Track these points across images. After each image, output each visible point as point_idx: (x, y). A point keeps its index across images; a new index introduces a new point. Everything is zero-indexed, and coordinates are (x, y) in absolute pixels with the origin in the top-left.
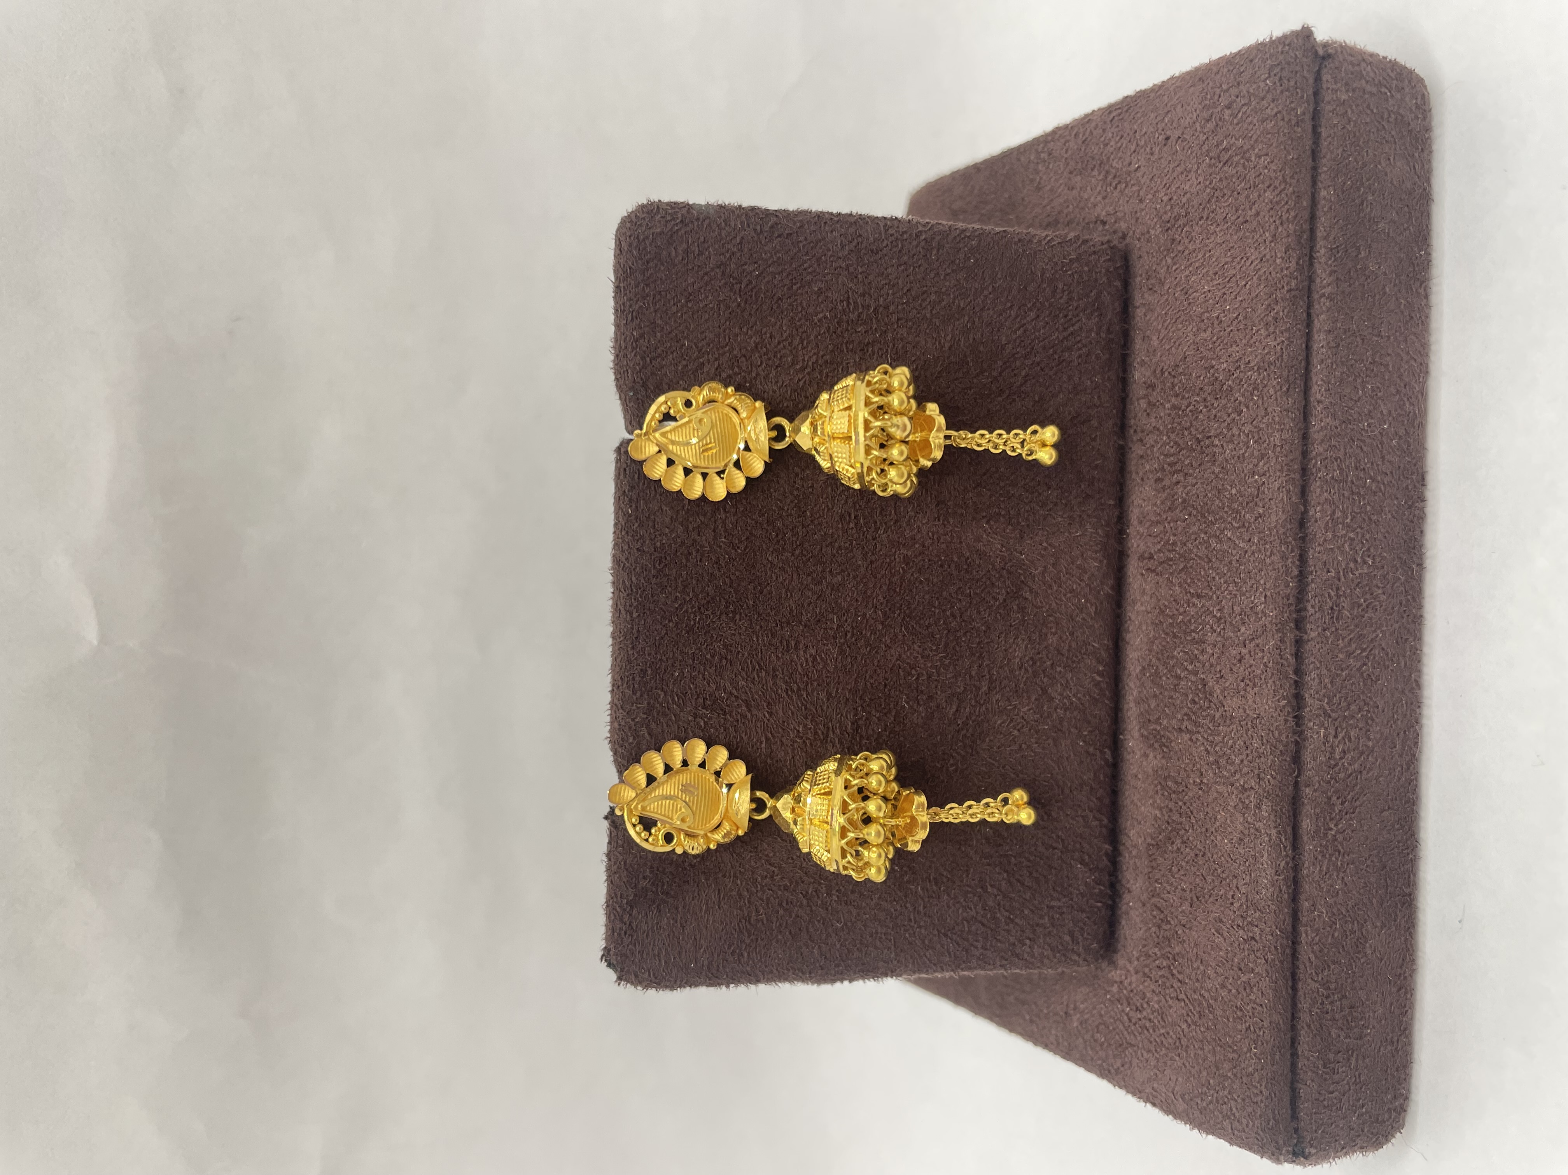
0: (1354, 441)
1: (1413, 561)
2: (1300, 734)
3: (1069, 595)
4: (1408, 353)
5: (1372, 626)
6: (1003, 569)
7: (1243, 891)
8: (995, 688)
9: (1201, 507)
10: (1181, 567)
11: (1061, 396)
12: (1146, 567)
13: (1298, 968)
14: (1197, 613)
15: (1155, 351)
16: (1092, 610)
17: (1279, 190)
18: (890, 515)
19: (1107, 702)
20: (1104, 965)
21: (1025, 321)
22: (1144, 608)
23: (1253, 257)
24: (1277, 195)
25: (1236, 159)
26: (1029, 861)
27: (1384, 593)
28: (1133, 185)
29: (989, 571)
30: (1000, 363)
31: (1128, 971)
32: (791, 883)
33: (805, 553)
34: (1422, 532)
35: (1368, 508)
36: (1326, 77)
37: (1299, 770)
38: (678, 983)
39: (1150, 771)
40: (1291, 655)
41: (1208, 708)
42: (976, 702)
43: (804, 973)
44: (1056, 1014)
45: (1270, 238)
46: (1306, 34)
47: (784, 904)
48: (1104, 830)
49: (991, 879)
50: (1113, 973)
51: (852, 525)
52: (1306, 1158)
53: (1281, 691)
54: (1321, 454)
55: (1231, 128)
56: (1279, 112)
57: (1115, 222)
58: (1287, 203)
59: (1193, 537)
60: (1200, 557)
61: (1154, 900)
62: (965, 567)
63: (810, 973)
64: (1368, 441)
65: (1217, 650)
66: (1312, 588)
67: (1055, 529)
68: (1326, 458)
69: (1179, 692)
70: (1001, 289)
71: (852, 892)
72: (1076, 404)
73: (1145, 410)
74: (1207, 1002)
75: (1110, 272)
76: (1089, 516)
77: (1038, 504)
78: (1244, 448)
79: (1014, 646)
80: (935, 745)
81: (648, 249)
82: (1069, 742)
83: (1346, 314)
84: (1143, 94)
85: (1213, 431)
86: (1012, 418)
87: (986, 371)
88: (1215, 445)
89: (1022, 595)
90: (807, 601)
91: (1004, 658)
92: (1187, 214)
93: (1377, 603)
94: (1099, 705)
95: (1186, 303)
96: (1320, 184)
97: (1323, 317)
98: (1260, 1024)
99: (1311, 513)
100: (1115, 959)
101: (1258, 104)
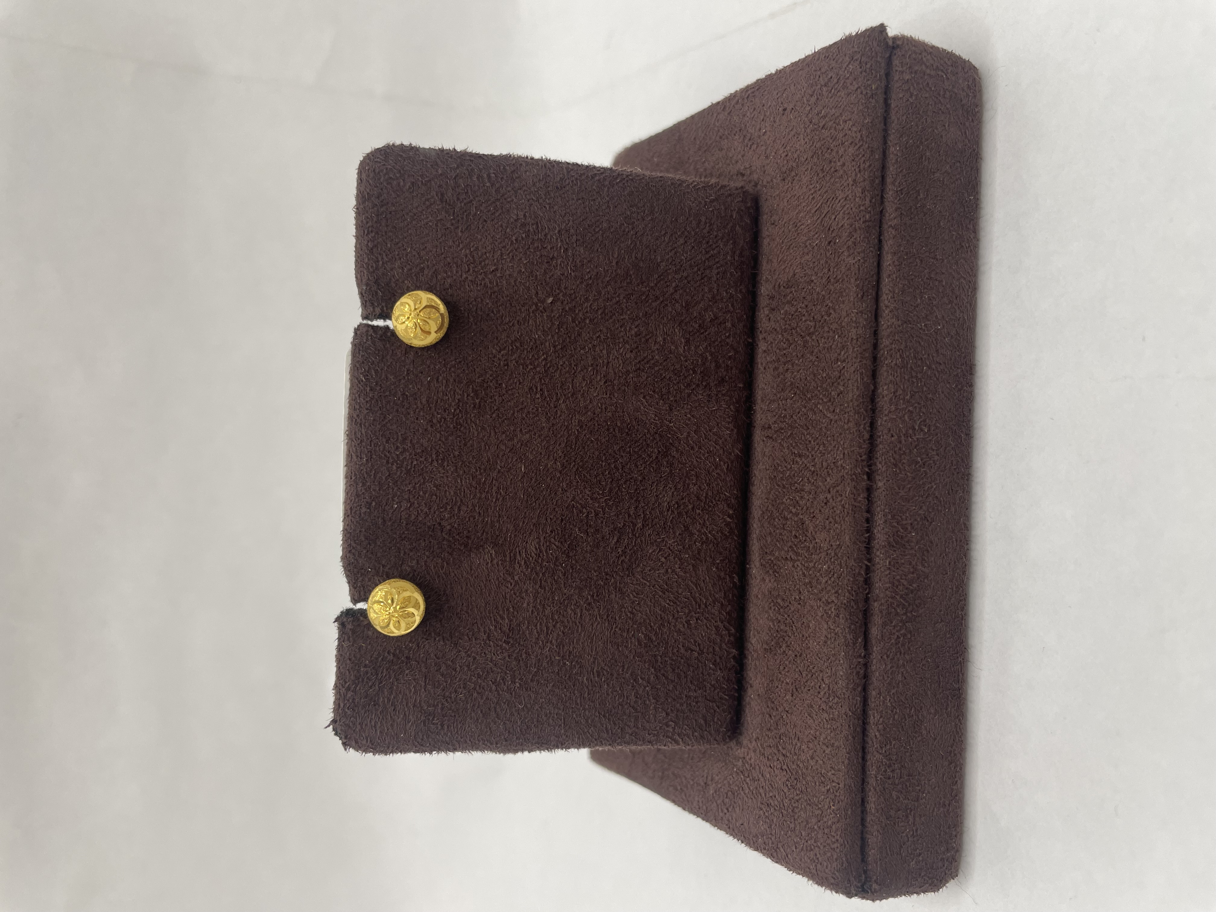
0: (913, 337)
1: (962, 432)
2: (870, 560)
3: (706, 455)
4: (959, 274)
5: (927, 479)
6: (656, 433)
7: (827, 682)
8: (648, 525)
9: (803, 388)
10: (789, 434)
11: (703, 303)
12: (766, 435)
13: (867, 743)
14: (799, 469)
15: (775, 270)
16: (725, 468)
17: (858, 145)
18: (569, 389)
19: (736, 538)
20: (733, 744)
21: (676, 245)
22: (764, 467)
23: (840, 197)
24: (857, 150)
25: (830, 124)
26: (672, 660)
27: (938, 455)
28: (762, 145)
29: (645, 435)
30: (656, 276)
31: (749, 749)
32: (483, 673)
33: (501, 415)
34: (970, 410)
35: (925, 389)
36: (896, 62)
37: (870, 588)
38: (390, 748)
39: (767, 593)
40: (863, 499)
41: (805, 541)
42: (633, 535)
43: (492, 744)
44: (698, 784)
45: (852, 183)
46: (881, 29)
47: (478, 688)
48: (732, 639)
49: (642, 673)
50: (739, 751)
51: (538, 396)
52: (872, 894)
53: (854, 526)
54: (887, 346)
55: (827, 101)
56: (859, 87)
57: (750, 174)
58: (864, 156)
59: (797, 410)
60: (801, 426)
61: (768, 693)
62: (627, 431)
63: (497, 744)
64: (924, 337)
65: (811, 496)
66: (881, 449)
67: (697, 404)
68: (891, 349)
69: (787, 530)
70: (657, 220)
71: (532, 681)
72: (715, 309)
73: (768, 316)
74: (802, 770)
75: (742, 210)
76: (723, 395)
77: (684, 385)
78: (832, 341)
79: (664, 493)
80: (599, 568)
81: (382, 180)
82: (704, 568)
83: (908, 240)
84: (769, 77)
85: (812, 330)
86: (665, 319)
87: (645, 282)
88: (813, 340)
89: (670, 454)
90: (501, 453)
91: (656, 502)
92: (798, 166)
93: (932, 462)
94: (730, 540)
95: (796, 234)
96: (889, 142)
97: (890, 242)
98: (837, 788)
99: (879, 391)
100: (740, 740)
101: (845, 82)
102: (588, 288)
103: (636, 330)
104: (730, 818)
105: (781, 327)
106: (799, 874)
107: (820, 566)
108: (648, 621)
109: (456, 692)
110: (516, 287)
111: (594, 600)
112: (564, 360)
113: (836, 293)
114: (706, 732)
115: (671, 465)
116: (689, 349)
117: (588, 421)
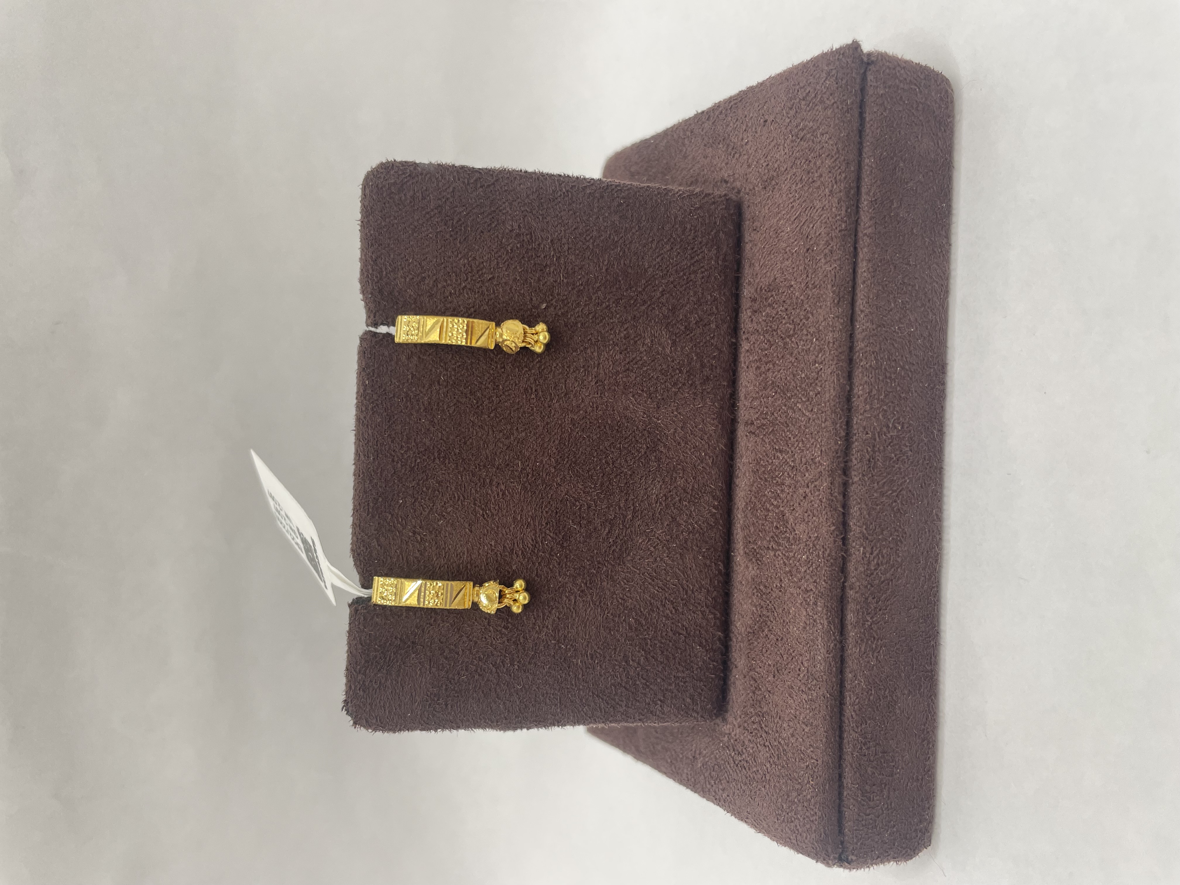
0: (887, 340)
1: (935, 428)
2: (846, 551)
3: (693, 450)
4: (931, 278)
5: (901, 474)
6: (645, 430)
7: (806, 665)
8: (637, 516)
9: (783, 387)
10: (770, 430)
11: (688, 306)
12: (749, 431)
13: (844, 722)
14: (780, 463)
15: (757, 274)
16: (710, 462)
17: (835, 158)
18: (562, 389)
19: (721, 528)
20: (718, 721)
21: (662, 252)
22: (747, 460)
23: (818, 207)
24: (833, 162)
25: (808, 136)
26: (661, 643)
27: (911, 450)
28: (744, 155)
29: (634, 431)
30: (643, 281)
31: (735, 725)
32: (484, 656)
33: (498, 415)
34: (942, 407)
35: (898, 388)
36: (870, 77)
37: (845, 577)
38: (398, 726)
39: (750, 580)
40: (839, 493)
41: (786, 532)
42: (623, 526)
43: (493, 722)
44: (687, 758)
45: (828, 193)
46: (855, 46)
47: (479, 671)
48: (718, 622)
49: (632, 655)
50: (725, 727)
51: (533, 396)
52: (849, 863)
53: (831, 520)
54: (862, 349)
55: (805, 114)
56: (835, 102)
57: (734, 181)
58: (839, 168)
59: (778, 409)
60: (782, 423)
61: (752, 673)
62: (617, 428)
64: (898, 340)
65: (791, 490)
66: (856, 446)
67: (683, 402)
68: (866, 352)
69: (768, 521)
70: (644, 228)
71: (530, 663)
72: (700, 312)
73: (750, 317)
74: (783, 747)
75: (726, 217)
76: (708, 393)
77: (670, 383)
78: (810, 344)
79: (652, 486)
80: (592, 557)
81: (384, 195)
82: (691, 556)
83: (882, 248)
84: (751, 90)
85: (791, 332)
86: (653, 321)
87: (633, 287)
88: (792, 342)
89: (658, 450)
90: (499, 451)
91: (645, 494)
92: (778, 176)
93: (905, 457)
94: (715, 530)
95: (776, 240)
96: (864, 154)
97: (865, 250)
98: (816, 764)
99: (855, 391)
100: (726, 717)
101: (822, 97)
102: (580, 293)
103: (625, 332)
104: (717, 790)
105: (763, 329)
107: (799, 556)
108: (638, 607)
109: (459, 674)
110: (511, 294)
111: (587, 587)
112: (558, 362)
113: (814, 298)
114: (693, 710)
115: (659, 460)
116: (676, 350)
117: (580, 420)
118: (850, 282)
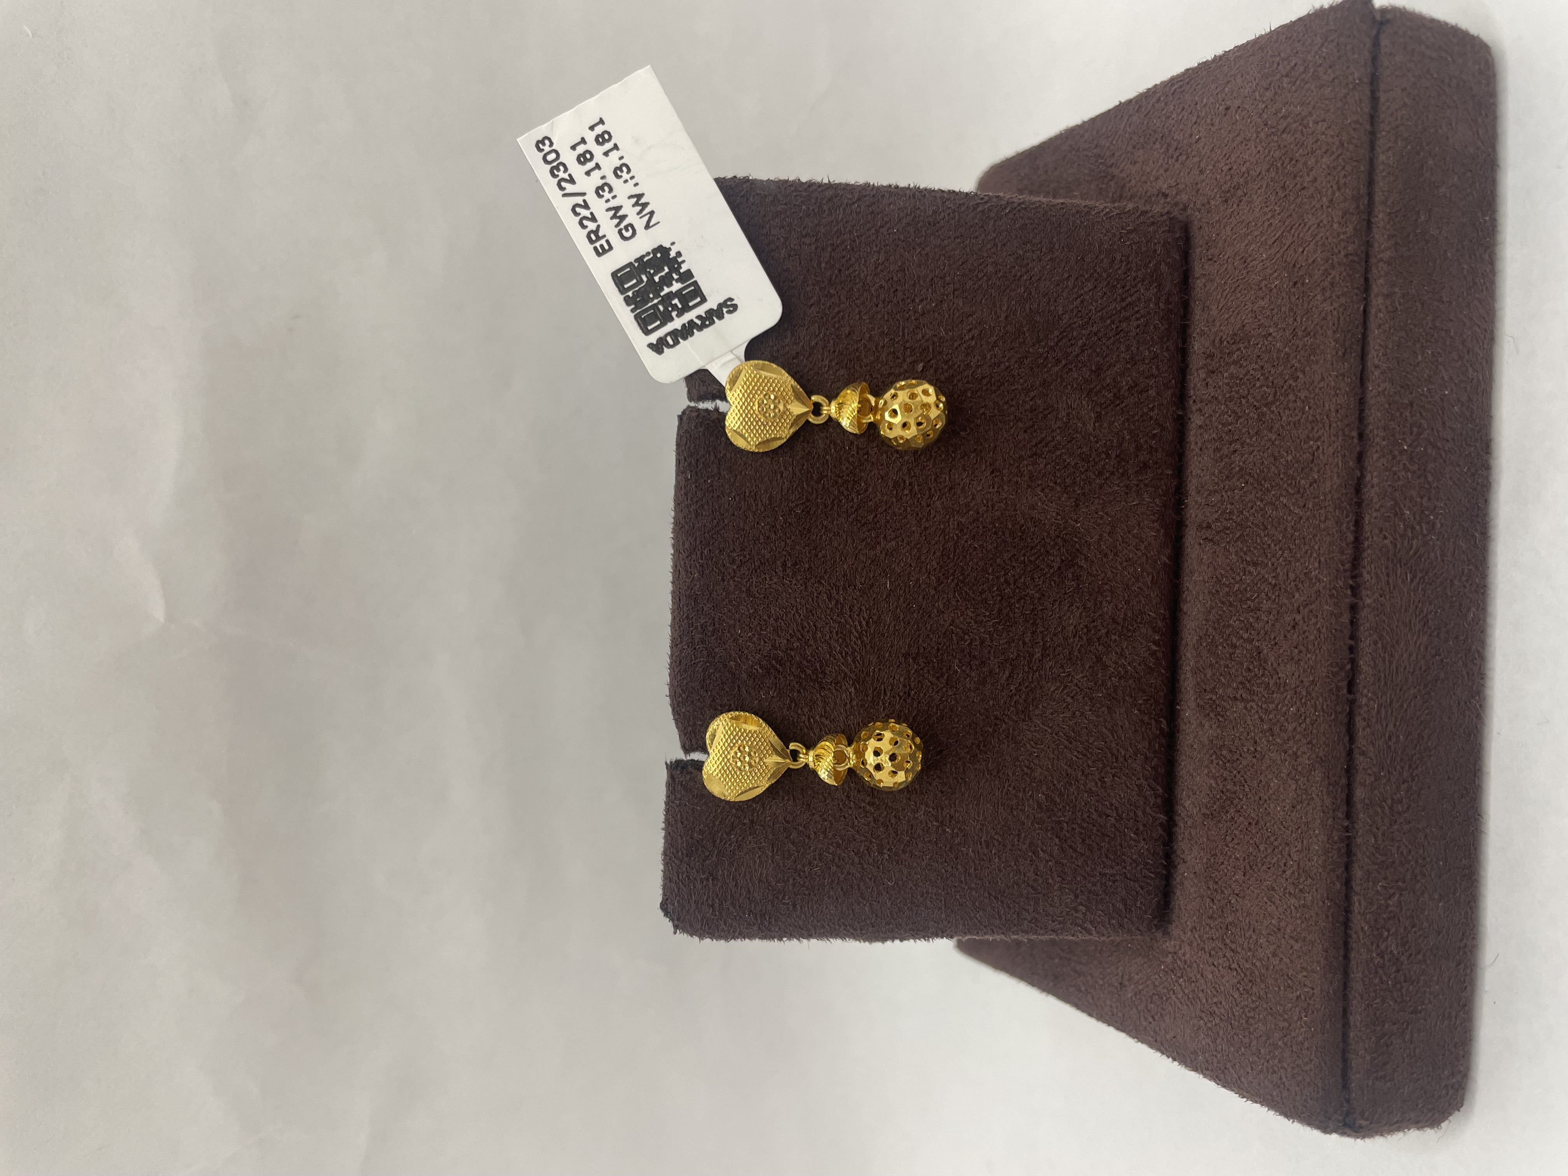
0: (1412, 406)
1: (1476, 530)
2: (1353, 702)
3: (1125, 564)
4: (1471, 319)
6: (1058, 537)
7: (1296, 858)
8: (1049, 655)
9: (1258, 475)
10: (1237, 536)
11: (1118, 366)
12: (1204, 537)
13: (1350, 937)
14: (1253, 581)
15: (1213, 321)
16: (1149, 580)
17: (1336, 155)
19: (1163, 671)
20: (1159, 935)
21: (1082, 292)
22: (1201, 578)
23: (1310, 223)
24: (1335, 160)
25: (1294, 126)
26: (1082, 827)
28: (1194, 157)
29: (1043, 539)
30: (1056, 333)
31: (1182, 941)
32: (843, 840)
34: (1486, 501)
36: (1385, 41)
37: (1352, 738)
38: (732, 932)
39: (1206, 741)
40: (1346, 620)
41: (1263, 675)
42: (1030, 668)
43: (855, 930)
44: (1111, 985)
45: (1327, 203)
47: (836, 860)
48: (1159, 801)
49: (1042, 843)
50: (1167, 944)
51: (906, 492)
52: (1356, 1130)
53: (1334, 657)
55: (1289, 95)
56: (1337, 77)
57: (1177, 194)
59: (1250, 505)
60: (1257, 526)
61: (1208, 869)
62: (1020, 534)
63: (862, 930)
64: (1427, 406)
65: (1271, 617)
66: (1368, 554)
67: (1112, 498)
69: (1235, 661)
70: (1058, 260)
71: (904, 852)
72: (1134, 374)
73: (1204, 380)
74: (1259, 970)
75: (1169, 243)
76: (1146, 485)
77: (1094, 473)
78: (1300, 414)
79: (1069, 614)
82: (1123, 710)
83: (1405, 278)
84: (1204, 66)
85: (1270, 399)
86: (1069, 387)
87: (1042, 341)
88: (1273, 412)
89: (1077, 564)
90: (861, 566)
91: (1059, 625)
92: (1247, 183)
94: (1155, 674)
95: (1244, 272)
96: (1378, 149)
97: (1381, 281)
98: (1311, 993)
99: (1368, 478)
100: (1170, 930)
101: (1315, 71)
102: (969, 351)
103: (1031, 403)
104: (1157, 1029)
105: (1224, 396)
106: (1256, 1102)
107: (1284, 709)
108: (1050, 778)
109: (810, 864)
110: (878, 354)
111: (981, 751)
113: (1306, 351)
114: (1126, 920)
115: (1077, 578)
116: (1101, 426)
117: (970, 523)
118: (1360, 326)
